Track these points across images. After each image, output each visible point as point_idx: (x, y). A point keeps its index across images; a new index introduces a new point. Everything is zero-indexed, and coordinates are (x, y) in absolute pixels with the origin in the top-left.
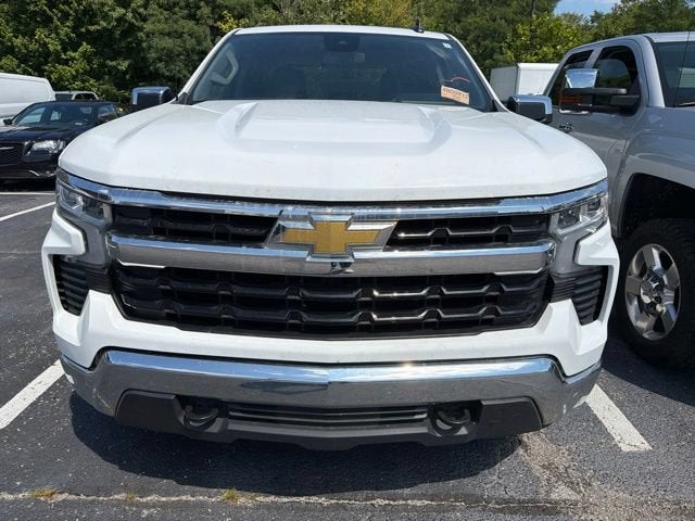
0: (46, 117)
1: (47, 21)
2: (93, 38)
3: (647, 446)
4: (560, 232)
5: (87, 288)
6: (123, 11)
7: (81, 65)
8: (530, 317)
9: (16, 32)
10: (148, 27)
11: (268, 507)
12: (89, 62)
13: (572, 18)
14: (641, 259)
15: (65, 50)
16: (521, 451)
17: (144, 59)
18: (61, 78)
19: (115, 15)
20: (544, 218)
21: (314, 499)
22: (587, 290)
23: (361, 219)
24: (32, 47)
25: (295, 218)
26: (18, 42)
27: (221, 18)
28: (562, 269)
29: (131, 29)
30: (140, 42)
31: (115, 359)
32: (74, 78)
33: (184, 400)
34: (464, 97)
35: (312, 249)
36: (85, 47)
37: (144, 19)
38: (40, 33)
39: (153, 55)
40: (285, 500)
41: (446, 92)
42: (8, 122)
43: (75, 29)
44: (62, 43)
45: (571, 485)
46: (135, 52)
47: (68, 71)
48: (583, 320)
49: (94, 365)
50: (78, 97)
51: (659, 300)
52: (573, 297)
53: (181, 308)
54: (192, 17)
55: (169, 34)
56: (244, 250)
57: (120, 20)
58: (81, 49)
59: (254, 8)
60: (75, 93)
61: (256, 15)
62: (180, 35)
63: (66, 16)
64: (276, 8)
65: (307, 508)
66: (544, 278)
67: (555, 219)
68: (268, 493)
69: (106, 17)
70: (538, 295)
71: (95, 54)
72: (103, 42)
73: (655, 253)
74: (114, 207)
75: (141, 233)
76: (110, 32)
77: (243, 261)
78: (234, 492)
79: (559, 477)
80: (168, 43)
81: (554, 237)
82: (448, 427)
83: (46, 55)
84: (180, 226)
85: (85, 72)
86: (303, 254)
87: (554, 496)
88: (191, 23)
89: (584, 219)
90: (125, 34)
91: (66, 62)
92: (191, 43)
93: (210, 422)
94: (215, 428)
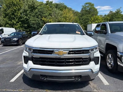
0: (14, 35)
1: (14, 19)
2: (21, 21)
3: (109, 84)
4: (91, 52)
5: (28, 60)
6: (26, 17)
7: (19, 26)
8: (88, 64)
9: (9, 21)
10: (30, 19)
12: (21, 25)
13: (101, 16)
14: (108, 56)
15: (17, 23)
16: (89, 85)
17: (30, 24)
18: (16, 28)
19: (25, 18)
20: (89, 50)
21: (59, 91)
22: (96, 60)
23: (64, 51)
24: (12, 23)
25: (56, 51)
26: (9, 22)
27: (42, 18)
28: (92, 57)
29: (28, 20)
30: (29, 22)
31: (32, 70)
32: (18, 28)
33: (41, 75)
34: (80, 33)
35: (58, 55)
36: (20, 23)
37: (30, 18)
38: (13, 21)
39: (31, 24)
41: (77, 32)
42: (8, 35)
43: (18, 20)
44: (16, 22)
45: (97, 89)
46: (28, 23)
47: (17, 26)
48: (96, 64)
49: (29, 71)
50: (19, 31)
51: (111, 62)
52: (94, 61)
53: (41, 63)
54: (37, 18)
55: (34, 20)
56: (50, 55)
57: (26, 18)
58: (19, 23)
59: (47, 16)
60: (18, 30)
61: (48, 17)
62: (35, 21)
63: (17, 18)
64: (51, 16)
66: (89, 58)
67: (90, 50)
68: (52, 90)
69: (23, 18)
70: (89, 61)
71: (22, 24)
72: (23, 22)
73: (110, 55)
74: (33, 50)
75: (36, 53)
76: (24, 20)
77: (49, 56)
78: (47, 90)
79: (95, 88)
80: (34, 22)
81: (90, 53)
82: (77, 79)
83: (13, 24)
84: (42, 52)
85: (20, 27)
86: (57, 55)
87: (94, 91)
88: (37, 19)
89: (95, 50)
90: (26, 21)
91: (17, 25)
92: (37, 22)
93: (45, 78)
94: (45, 79)
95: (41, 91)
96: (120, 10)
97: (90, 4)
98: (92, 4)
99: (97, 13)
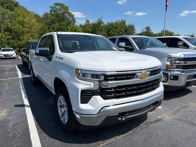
3: (162, 107)
5: (92, 96)
11: (124, 136)
21: (129, 132)
25: (139, 73)
40: (125, 134)
41: (113, 48)
49: (98, 113)
65: (130, 134)
68: (122, 135)
74: (105, 76)
86: (140, 79)
94: (124, 119)
95: (108, 142)
96: (102, 20)
97: (62, 5)
98: (66, 7)
99: (74, 21)
